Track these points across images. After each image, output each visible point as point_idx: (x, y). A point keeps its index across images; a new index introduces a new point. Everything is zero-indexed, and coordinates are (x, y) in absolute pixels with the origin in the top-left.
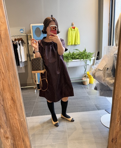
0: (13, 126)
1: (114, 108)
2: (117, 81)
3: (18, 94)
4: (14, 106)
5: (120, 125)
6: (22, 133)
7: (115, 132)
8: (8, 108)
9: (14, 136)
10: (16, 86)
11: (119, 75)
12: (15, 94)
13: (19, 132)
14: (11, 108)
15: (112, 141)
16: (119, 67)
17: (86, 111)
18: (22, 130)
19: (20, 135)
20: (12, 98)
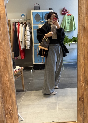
0: (4, 83)
3: (9, 58)
4: (6, 66)
5: (85, 86)
6: (10, 89)
8: (1, 68)
9: (4, 91)
12: (7, 58)
13: (8, 88)
14: (4, 68)
15: (80, 100)
18: (10, 86)
19: (9, 91)
20: (5, 60)
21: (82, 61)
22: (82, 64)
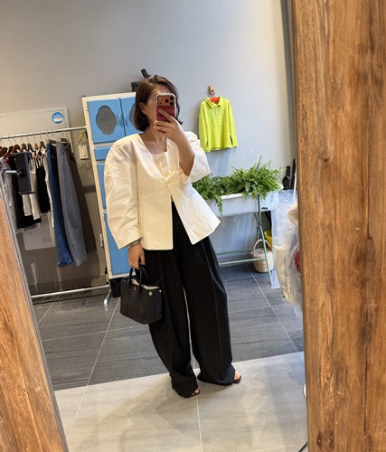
0: (12, 409)
1: (309, 338)
2: (305, 258)
3: (22, 312)
4: (14, 347)
5: (335, 389)
7: (322, 411)
9: (15, 441)
10: (15, 287)
11: (308, 240)
12: (14, 312)
13: (33, 429)
14: (4, 354)
15: (319, 444)
16: (304, 216)
17: (263, 357)
18: (39, 420)
19: (36, 440)
20: (6, 324)
21: (322, 297)
22: (322, 309)
